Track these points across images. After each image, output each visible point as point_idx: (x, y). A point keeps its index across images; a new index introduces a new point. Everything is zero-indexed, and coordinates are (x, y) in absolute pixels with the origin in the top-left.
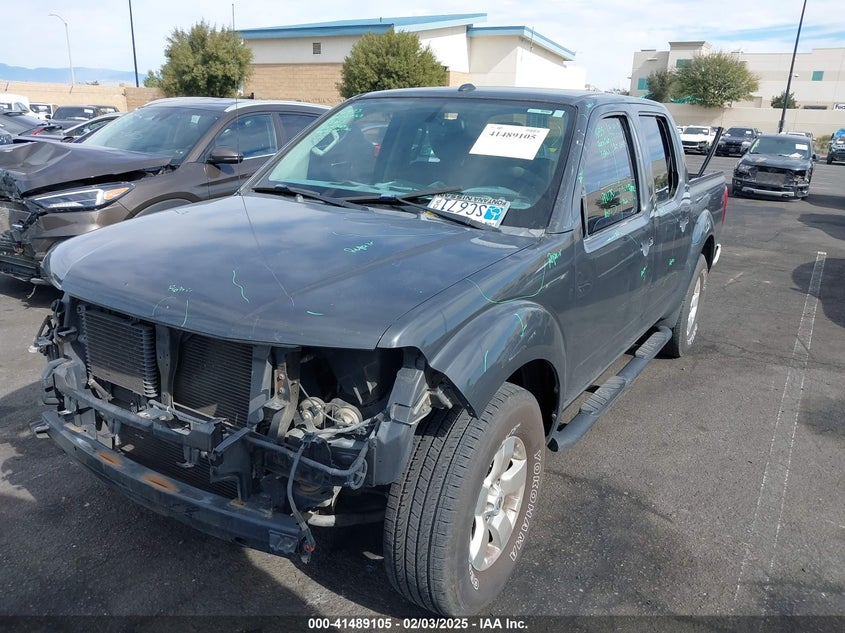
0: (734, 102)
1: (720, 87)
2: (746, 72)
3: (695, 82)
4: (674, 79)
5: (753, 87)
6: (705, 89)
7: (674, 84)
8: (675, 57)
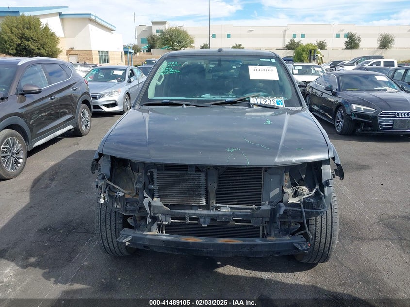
0: (186, 48)
1: (179, 42)
2: (188, 35)
3: (167, 40)
4: (158, 38)
5: (192, 42)
6: (173, 43)
7: (159, 41)
8: (155, 28)
